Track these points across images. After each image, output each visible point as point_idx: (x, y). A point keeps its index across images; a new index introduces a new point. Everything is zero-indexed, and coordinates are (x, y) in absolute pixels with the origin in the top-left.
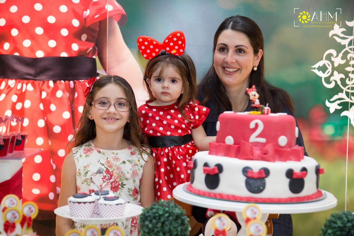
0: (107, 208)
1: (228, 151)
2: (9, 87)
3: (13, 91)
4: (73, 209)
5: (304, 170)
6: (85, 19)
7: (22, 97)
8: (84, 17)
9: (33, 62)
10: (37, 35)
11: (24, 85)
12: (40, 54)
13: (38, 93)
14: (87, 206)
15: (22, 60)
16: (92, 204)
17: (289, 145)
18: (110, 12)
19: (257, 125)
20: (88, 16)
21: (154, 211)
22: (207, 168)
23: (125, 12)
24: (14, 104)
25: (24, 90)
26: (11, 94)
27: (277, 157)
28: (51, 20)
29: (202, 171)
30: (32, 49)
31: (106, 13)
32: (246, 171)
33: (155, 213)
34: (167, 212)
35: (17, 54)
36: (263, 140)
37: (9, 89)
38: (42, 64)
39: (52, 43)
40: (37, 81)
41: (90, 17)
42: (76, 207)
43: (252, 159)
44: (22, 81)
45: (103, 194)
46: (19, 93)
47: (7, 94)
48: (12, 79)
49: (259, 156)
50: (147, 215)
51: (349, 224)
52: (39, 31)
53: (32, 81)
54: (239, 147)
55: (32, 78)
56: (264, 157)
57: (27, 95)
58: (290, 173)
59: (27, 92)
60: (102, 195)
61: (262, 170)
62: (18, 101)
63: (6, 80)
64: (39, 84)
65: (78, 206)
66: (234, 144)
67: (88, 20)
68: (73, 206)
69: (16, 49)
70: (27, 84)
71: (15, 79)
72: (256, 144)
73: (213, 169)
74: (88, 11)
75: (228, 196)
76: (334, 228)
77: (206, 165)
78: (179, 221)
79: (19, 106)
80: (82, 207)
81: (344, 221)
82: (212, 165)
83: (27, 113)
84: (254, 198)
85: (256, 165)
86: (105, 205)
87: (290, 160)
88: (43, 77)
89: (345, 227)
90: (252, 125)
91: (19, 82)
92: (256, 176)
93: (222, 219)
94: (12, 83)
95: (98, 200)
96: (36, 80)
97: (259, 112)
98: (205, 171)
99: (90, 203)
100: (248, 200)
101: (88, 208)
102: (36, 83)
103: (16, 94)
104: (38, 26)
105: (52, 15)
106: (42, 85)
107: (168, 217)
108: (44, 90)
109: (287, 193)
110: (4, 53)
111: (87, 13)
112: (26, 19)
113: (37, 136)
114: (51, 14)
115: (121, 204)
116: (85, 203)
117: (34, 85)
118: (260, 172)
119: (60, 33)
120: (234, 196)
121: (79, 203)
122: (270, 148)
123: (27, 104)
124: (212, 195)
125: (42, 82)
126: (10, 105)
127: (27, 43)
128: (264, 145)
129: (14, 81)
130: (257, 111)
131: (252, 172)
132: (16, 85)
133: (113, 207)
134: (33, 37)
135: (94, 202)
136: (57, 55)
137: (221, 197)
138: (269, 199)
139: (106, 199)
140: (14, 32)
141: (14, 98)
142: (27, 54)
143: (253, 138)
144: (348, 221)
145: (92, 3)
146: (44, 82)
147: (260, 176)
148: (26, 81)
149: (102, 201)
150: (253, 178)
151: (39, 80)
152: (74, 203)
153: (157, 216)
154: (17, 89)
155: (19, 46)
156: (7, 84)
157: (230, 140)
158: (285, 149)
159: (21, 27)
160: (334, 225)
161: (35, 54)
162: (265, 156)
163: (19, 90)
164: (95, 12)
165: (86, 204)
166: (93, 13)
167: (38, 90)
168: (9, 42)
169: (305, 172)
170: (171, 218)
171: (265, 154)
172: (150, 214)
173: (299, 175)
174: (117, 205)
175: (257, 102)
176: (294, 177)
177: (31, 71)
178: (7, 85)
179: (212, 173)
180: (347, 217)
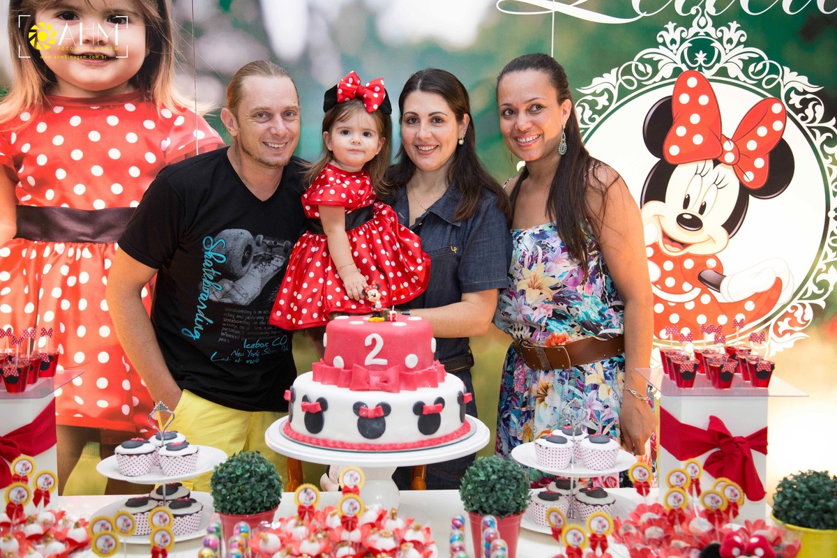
0: (170, 461)
1: (337, 378)
2: (56, 253)
3: (63, 260)
4: (122, 464)
5: (440, 401)
6: (164, 152)
7: (75, 268)
8: (163, 149)
9: (89, 217)
10: (94, 176)
11: (78, 251)
12: (99, 205)
13: (100, 262)
14: (142, 459)
15: (73, 214)
16: (149, 455)
17: (421, 365)
18: (200, 141)
19: (374, 341)
20: (168, 148)
21: (230, 470)
22: (307, 404)
23: (222, 141)
24: (65, 278)
25: (78, 258)
26: (59, 264)
27: (403, 385)
28: (114, 154)
29: (300, 408)
30: (87, 197)
31: (195, 142)
32: (358, 407)
33: (231, 474)
34: (248, 471)
35: (65, 205)
36: (383, 362)
37: (56, 257)
38: (103, 219)
39: (117, 189)
40: (97, 244)
41: (171, 150)
42: (126, 462)
43: (368, 390)
44: (74, 245)
45: (166, 438)
46: (70, 262)
47: (53, 265)
48: (60, 242)
49: (377, 385)
50: (220, 475)
51: (494, 477)
52: (97, 171)
53: (89, 245)
54: (351, 373)
55: (89, 239)
56: (384, 386)
57: (83, 265)
58: (419, 408)
59: (83, 261)
60: (165, 440)
61: (380, 407)
62: (70, 274)
63: (51, 243)
64: (100, 248)
65: (129, 460)
66: (345, 368)
67: (169, 153)
68: (122, 460)
69: (64, 199)
70: (82, 250)
71: (65, 242)
72: (374, 367)
73: (315, 406)
74: (168, 139)
75: (334, 442)
76: (475, 482)
77: (305, 399)
78: (265, 483)
79: (71, 282)
80: (134, 461)
81: (488, 472)
82: (313, 399)
83: (83, 291)
84: (370, 445)
85: (372, 399)
86: (168, 457)
87: (424, 386)
88: (105, 238)
89: (489, 480)
90: (368, 342)
91: (71, 247)
92: (370, 415)
93: (309, 490)
94: (60, 247)
95: (160, 447)
96: (94, 243)
97: (383, 319)
98: (304, 408)
99: (146, 454)
100: (362, 449)
101: (144, 461)
102: (96, 246)
103: (67, 264)
104: (96, 164)
105: (116, 148)
106: (105, 250)
107: (250, 477)
108: (107, 257)
109: (416, 435)
110: (46, 205)
111: (166, 143)
112: (77, 155)
113: (100, 325)
114: (113, 145)
115: (191, 455)
116: (138, 455)
117: (92, 250)
118: (377, 410)
119: (128, 173)
120: (342, 443)
121: (130, 455)
122: (392, 373)
123: (84, 278)
124: (314, 441)
125: (104, 245)
126: (58, 281)
127: (80, 189)
128: (384, 368)
129: (62, 245)
130: (380, 316)
131: (367, 411)
132: (66, 251)
133: (179, 460)
134: (89, 180)
135: (152, 453)
136: (125, 205)
137: (326, 445)
138: (391, 445)
139: (170, 448)
140: (61, 174)
141: (65, 270)
142: (80, 206)
143: (370, 360)
144: (494, 472)
145: (173, 128)
146: (107, 246)
147: (377, 415)
148: (80, 245)
149: (163, 451)
150: (366, 418)
151: (99, 243)
152: (123, 455)
153: (233, 477)
154: (67, 257)
155: (68, 194)
156: (53, 250)
157: (339, 362)
158: (415, 372)
159: (70, 166)
160: (476, 478)
161: (92, 206)
162: (385, 384)
163: (71, 258)
164: (179, 141)
165: (140, 457)
166: (175, 143)
167: (99, 257)
168: (52, 188)
169: (441, 405)
170: (253, 480)
171: (386, 382)
172: (224, 474)
173: (432, 409)
174: (184, 456)
175: (379, 305)
176: (424, 413)
177: (87, 229)
178: (53, 252)
179: (313, 411)
180: (491, 467)
